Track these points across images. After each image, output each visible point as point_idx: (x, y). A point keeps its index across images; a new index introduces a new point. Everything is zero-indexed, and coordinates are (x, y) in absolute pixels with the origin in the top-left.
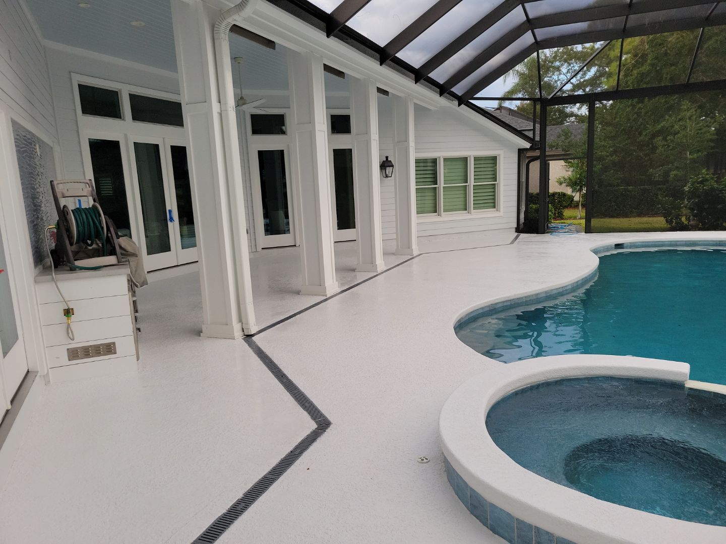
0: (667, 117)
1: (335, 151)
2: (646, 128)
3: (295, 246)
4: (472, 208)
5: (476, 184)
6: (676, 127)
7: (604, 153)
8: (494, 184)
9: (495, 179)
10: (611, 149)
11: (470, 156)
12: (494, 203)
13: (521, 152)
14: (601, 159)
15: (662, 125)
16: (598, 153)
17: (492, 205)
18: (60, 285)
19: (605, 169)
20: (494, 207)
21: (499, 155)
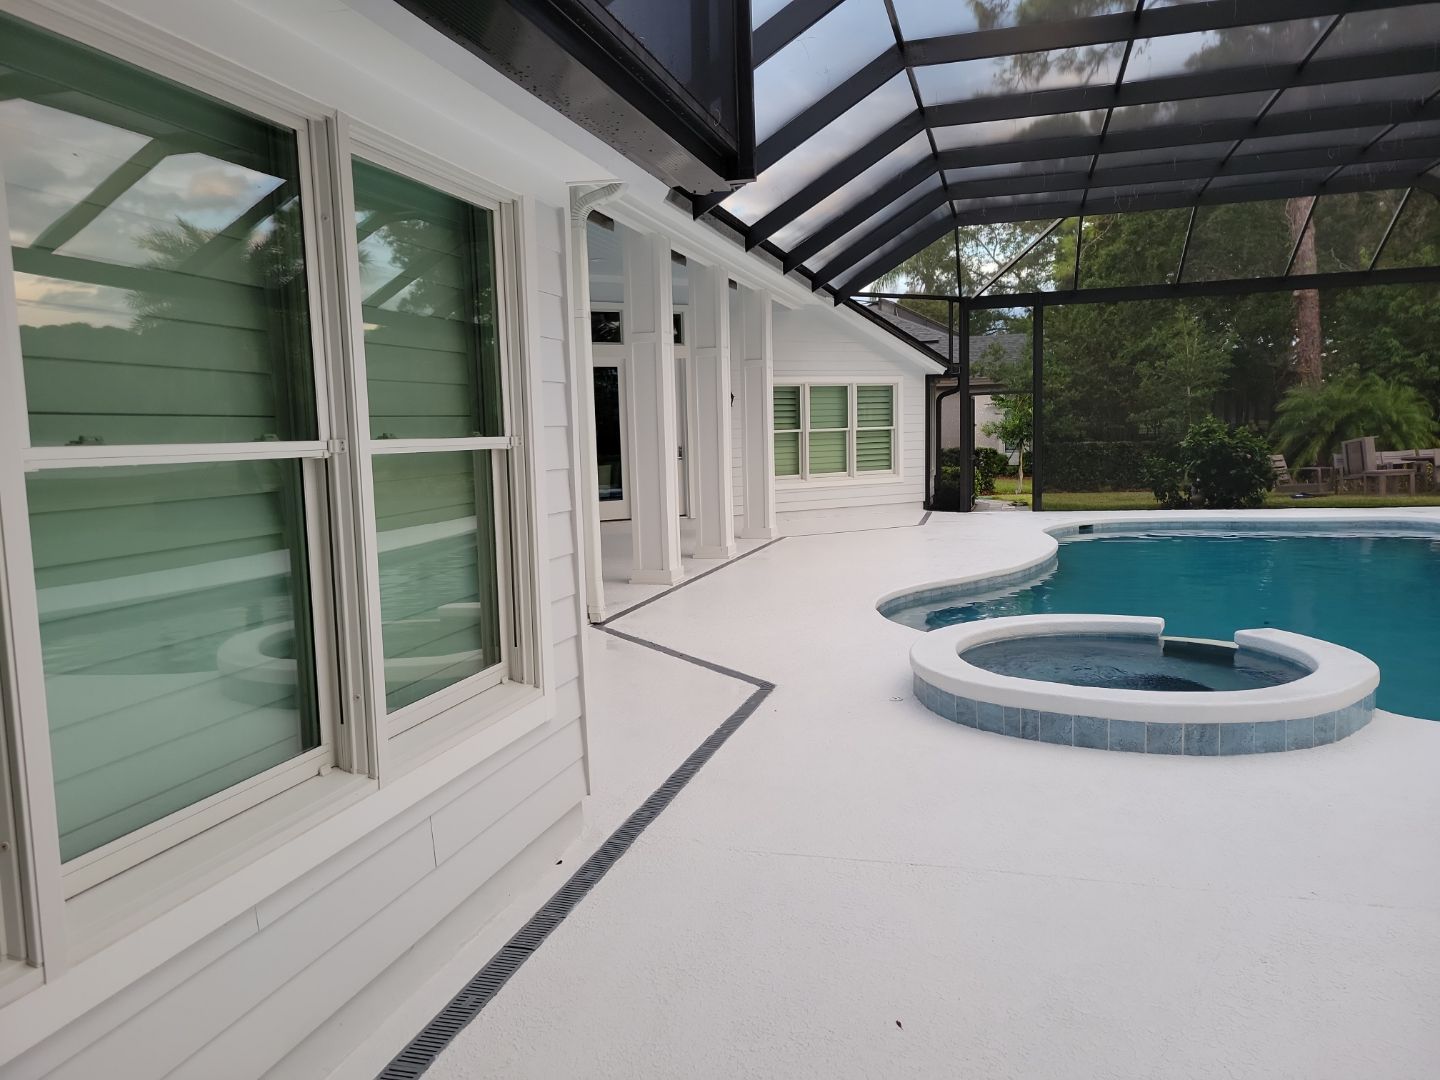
0: (1154, 330)
2: (1121, 346)
4: (855, 468)
5: (860, 429)
6: (1169, 346)
7: (1057, 385)
8: (888, 432)
9: (890, 421)
10: (1068, 379)
11: (851, 385)
12: (889, 460)
13: (930, 379)
14: (1053, 395)
15: (1147, 341)
16: (1049, 385)
17: (887, 463)
19: (1059, 412)
20: (889, 468)
21: (897, 384)
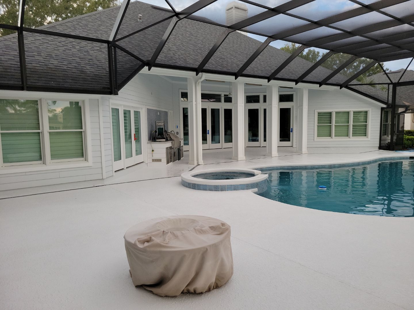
1: (280, 109)
3: (260, 147)
4: (351, 136)
5: (354, 124)
8: (366, 125)
9: (366, 122)
11: (351, 111)
12: (366, 134)
13: (382, 109)
17: (364, 135)
18: (152, 144)
20: (366, 136)
21: (369, 110)
